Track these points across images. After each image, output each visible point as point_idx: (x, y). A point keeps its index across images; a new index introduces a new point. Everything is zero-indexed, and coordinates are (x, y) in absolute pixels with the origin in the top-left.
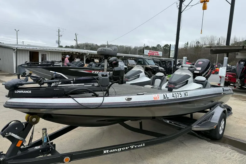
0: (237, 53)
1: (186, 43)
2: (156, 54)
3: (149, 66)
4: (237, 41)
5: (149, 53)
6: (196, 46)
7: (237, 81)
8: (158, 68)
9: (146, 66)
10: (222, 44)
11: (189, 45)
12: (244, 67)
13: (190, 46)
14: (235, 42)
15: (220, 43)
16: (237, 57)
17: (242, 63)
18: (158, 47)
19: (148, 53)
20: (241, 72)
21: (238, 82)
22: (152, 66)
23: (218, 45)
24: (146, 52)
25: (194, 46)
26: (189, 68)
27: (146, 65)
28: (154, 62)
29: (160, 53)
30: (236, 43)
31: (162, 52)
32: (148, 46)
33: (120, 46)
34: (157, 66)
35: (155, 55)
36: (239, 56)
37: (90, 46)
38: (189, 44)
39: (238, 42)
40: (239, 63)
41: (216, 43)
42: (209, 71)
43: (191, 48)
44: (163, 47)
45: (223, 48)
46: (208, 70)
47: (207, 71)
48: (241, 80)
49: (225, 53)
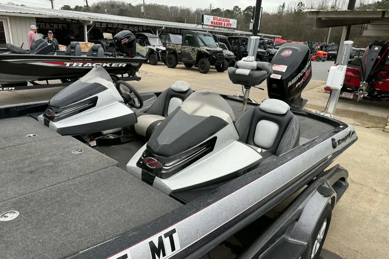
0: (366, 25)
1: (282, 5)
2: (226, 23)
3: (204, 49)
4: (365, 4)
5: (212, 22)
6: (297, 11)
7: (361, 85)
8: (221, 52)
9: (199, 49)
10: (340, 7)
11: (286, 9)
12: (379, 57)
13: (288, 11)
14: (361, 4)
15: (337, 5)
16: (366, 33)
17: (377, 48)
18: (236, 10)
19: (210, 21)
20: (371, 68)
21: (364, 88)
22: (209, 49)
23: (333, 10)
24: (208, 19)
25: (293, 11)
26: (252, 70)
27: (199, 46)
28: (216, 40)
29: (233, 23)
30: (363, 6)
31: (236, 20)
32: (219, 9)
33: (172, 8)
34: (219, 49)
35: (224, 25)
36: (370, 31)
37: (118, 7)
38: (286, 6)
39: (365, 6)
40: (370, 47)
41: (330, 6)
42: (304, 73)
43: (289, 15)
44: (244, 11)
45: (342, 16)
46: (304, 71)
47: (301, 74)
48: (369, 84)
49: (345, 25)
